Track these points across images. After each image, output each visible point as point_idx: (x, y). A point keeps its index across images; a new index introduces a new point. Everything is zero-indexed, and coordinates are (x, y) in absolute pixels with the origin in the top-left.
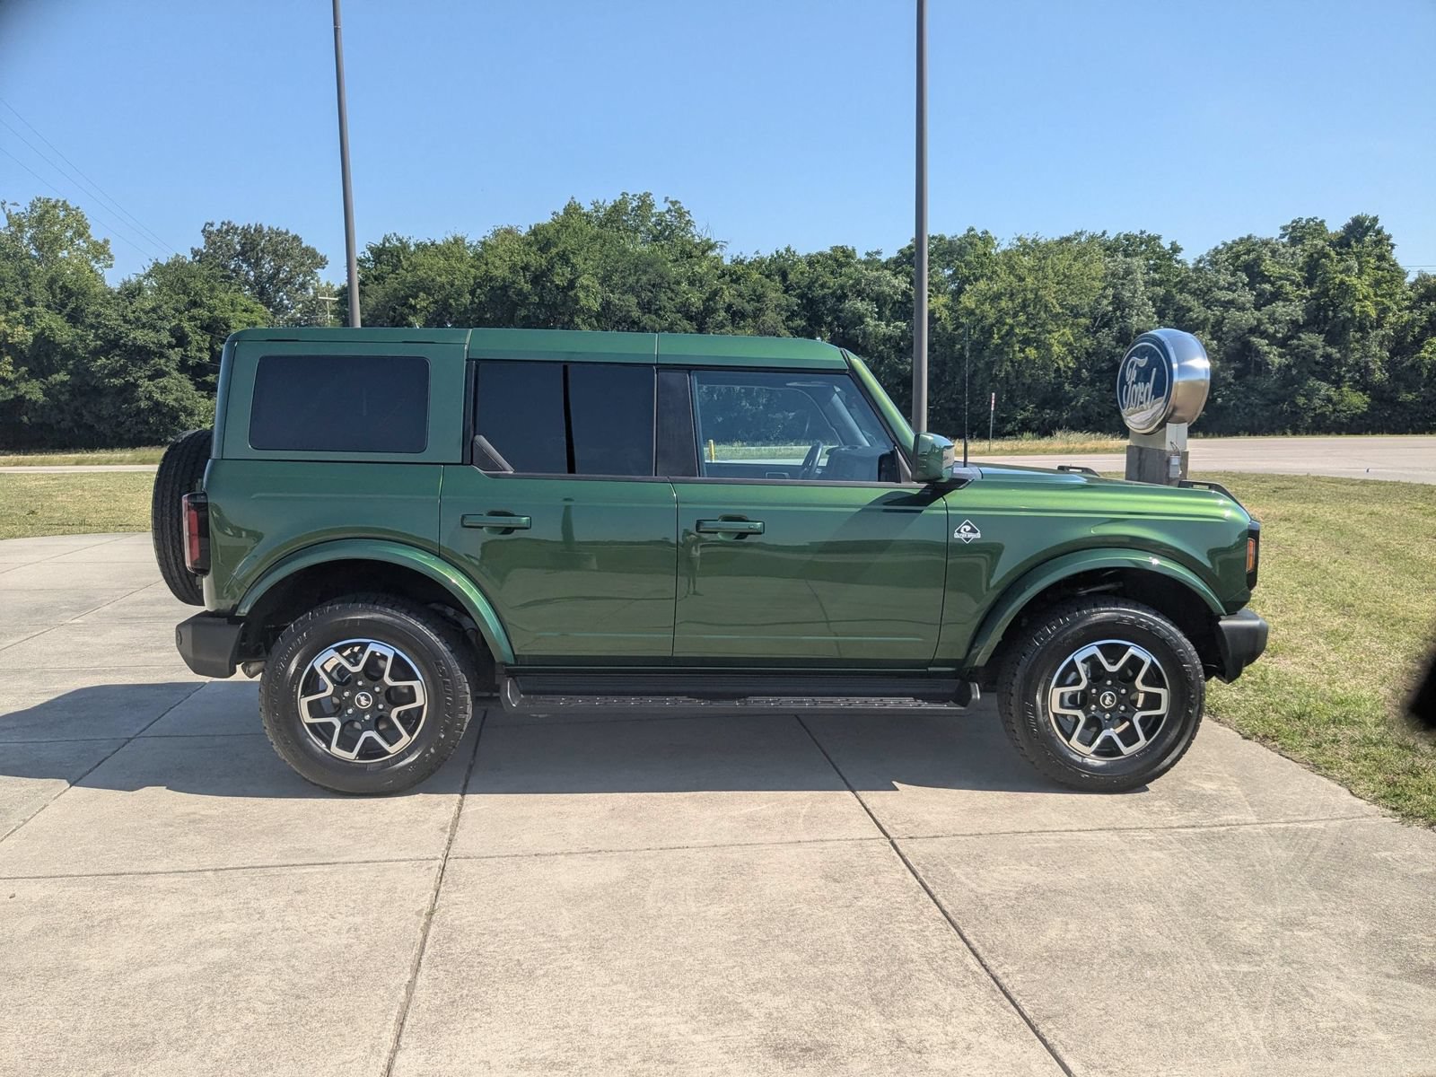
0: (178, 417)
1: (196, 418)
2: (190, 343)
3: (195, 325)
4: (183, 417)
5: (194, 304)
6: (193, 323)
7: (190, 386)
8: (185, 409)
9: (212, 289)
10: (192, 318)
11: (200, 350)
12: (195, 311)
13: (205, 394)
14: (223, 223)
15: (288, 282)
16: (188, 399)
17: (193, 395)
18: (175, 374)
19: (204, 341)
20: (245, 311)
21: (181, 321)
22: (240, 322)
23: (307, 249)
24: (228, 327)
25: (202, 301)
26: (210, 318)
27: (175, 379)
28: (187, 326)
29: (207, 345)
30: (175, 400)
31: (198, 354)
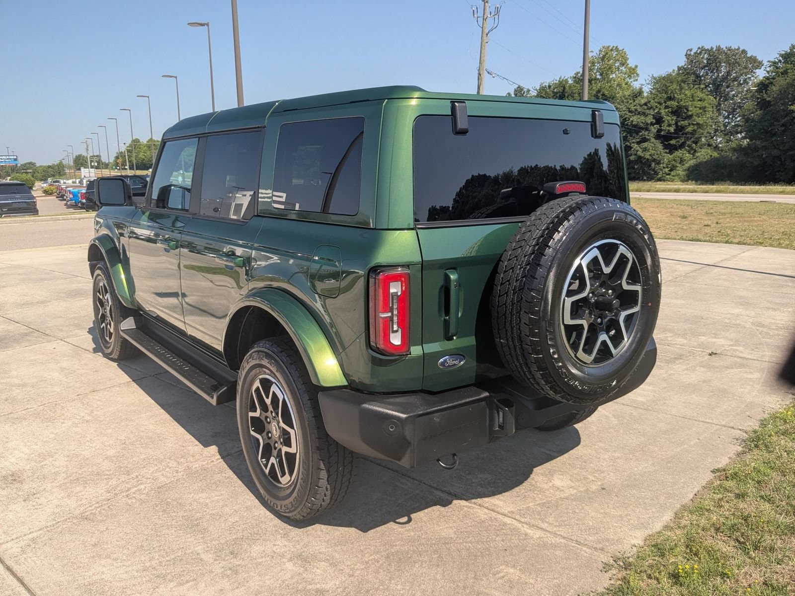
0: (650, 166)
1: (661, 165)
2: (664, 121)
3: (668, 111)
4: (653, 165)
5: (670, 99)
6: (667, 110)
7: (660, 146)
8: (654, 160)
9: (681, 88)
10: (666, 107)
11: (669, 125)
12: (669, 103)
13: (667, 151)
14: (699, 48)
15: (735, 79)
16: (657, 154)
17: (661, 152)
18: (653, 140)
19: (672, 120)
20: (700, 100)
21: (660, 109)
22: (695, 107)
23: (751, 57)
24: (688, 110)
25: (674, 97)
26: (677, 106)
27: (653, 143)
28: (663, 112)
29: (674, 122)
30: (650, 155)
31: (668, 128)
